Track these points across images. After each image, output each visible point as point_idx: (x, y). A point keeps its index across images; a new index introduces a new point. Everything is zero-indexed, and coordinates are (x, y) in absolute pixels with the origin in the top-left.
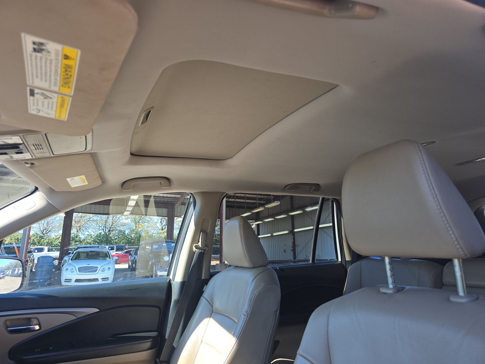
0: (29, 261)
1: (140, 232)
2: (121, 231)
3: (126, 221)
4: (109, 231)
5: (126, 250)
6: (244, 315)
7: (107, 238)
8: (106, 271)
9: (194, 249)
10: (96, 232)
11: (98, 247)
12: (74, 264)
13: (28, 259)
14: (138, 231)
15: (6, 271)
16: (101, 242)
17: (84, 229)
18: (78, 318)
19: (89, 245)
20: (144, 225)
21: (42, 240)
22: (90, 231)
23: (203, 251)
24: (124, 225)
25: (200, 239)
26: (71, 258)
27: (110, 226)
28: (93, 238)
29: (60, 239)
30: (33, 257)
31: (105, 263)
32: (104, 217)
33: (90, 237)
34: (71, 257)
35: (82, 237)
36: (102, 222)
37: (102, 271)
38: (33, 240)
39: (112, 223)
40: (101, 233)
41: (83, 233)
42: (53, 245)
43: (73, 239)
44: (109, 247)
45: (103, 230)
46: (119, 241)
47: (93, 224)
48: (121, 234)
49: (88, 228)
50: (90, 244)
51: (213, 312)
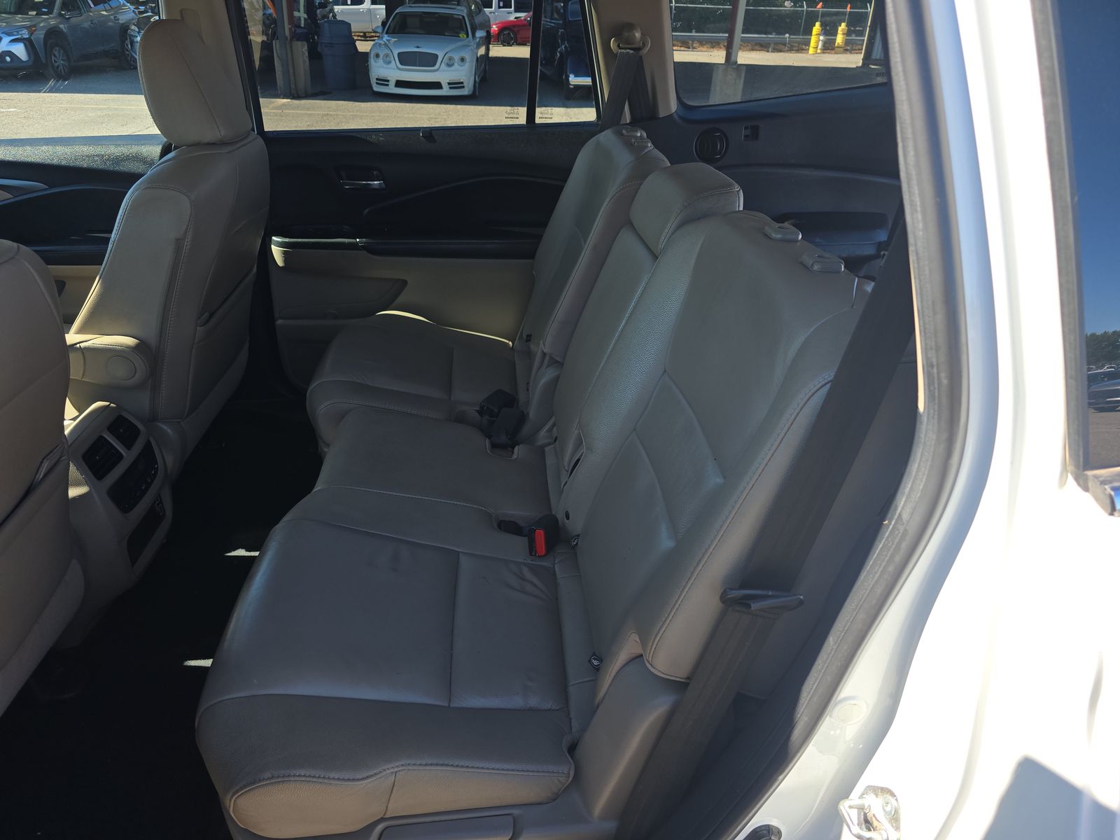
8: (456, 66)
37: (448, 65)
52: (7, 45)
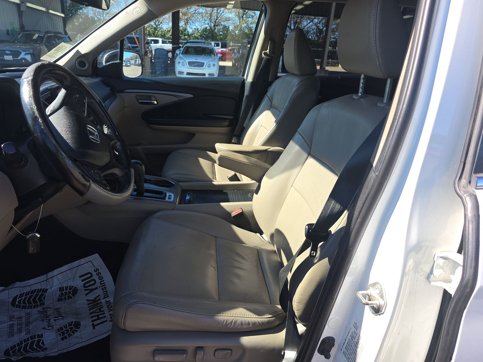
0: (149, 52)
1: (244, 28)
2: (225, 27)
3: (230, 15)
4: (214, 26)
5: (230, 48)
6: (284, 109)
7: (213, 34)
8: (212, 67)
9: (263, 55)
10: (202, 26)
11: (204, 43)
12: (184, 58)
13: (147, 50)
14: (242, 27)
15: (130, 61)
16: (207, 38)
17: (191, 22)
18: (180, 100)
19: (196, 40)
20: (248, 21)
21: (156, 31)
22: (196, 24)
23: (270, 58)
24: (228, 19)
25: (269, 47)
26: (181, 52)
27: (215, 20)
28: (200, 33)
29: (171, 32)
30: (151, 48)
31: (211, 59)
32: (209, 10)
33: (197, 31)
34: (181, 50)
35: (190, 31)
36: (207, 16)
37: (209, 67)
38: (149, 31)
39: (217, 17)
40: (207, 27)
41: (191, 27)
42: (166, 38)
43: (182, 32)
44: (215, 43)
45: (209, 24)
46: (223, 37)
47: (199, 17)
48: (225, 30)
49: (194, 22)
50: (197, 38)
51: (272, 107)
52: (24, 55)
